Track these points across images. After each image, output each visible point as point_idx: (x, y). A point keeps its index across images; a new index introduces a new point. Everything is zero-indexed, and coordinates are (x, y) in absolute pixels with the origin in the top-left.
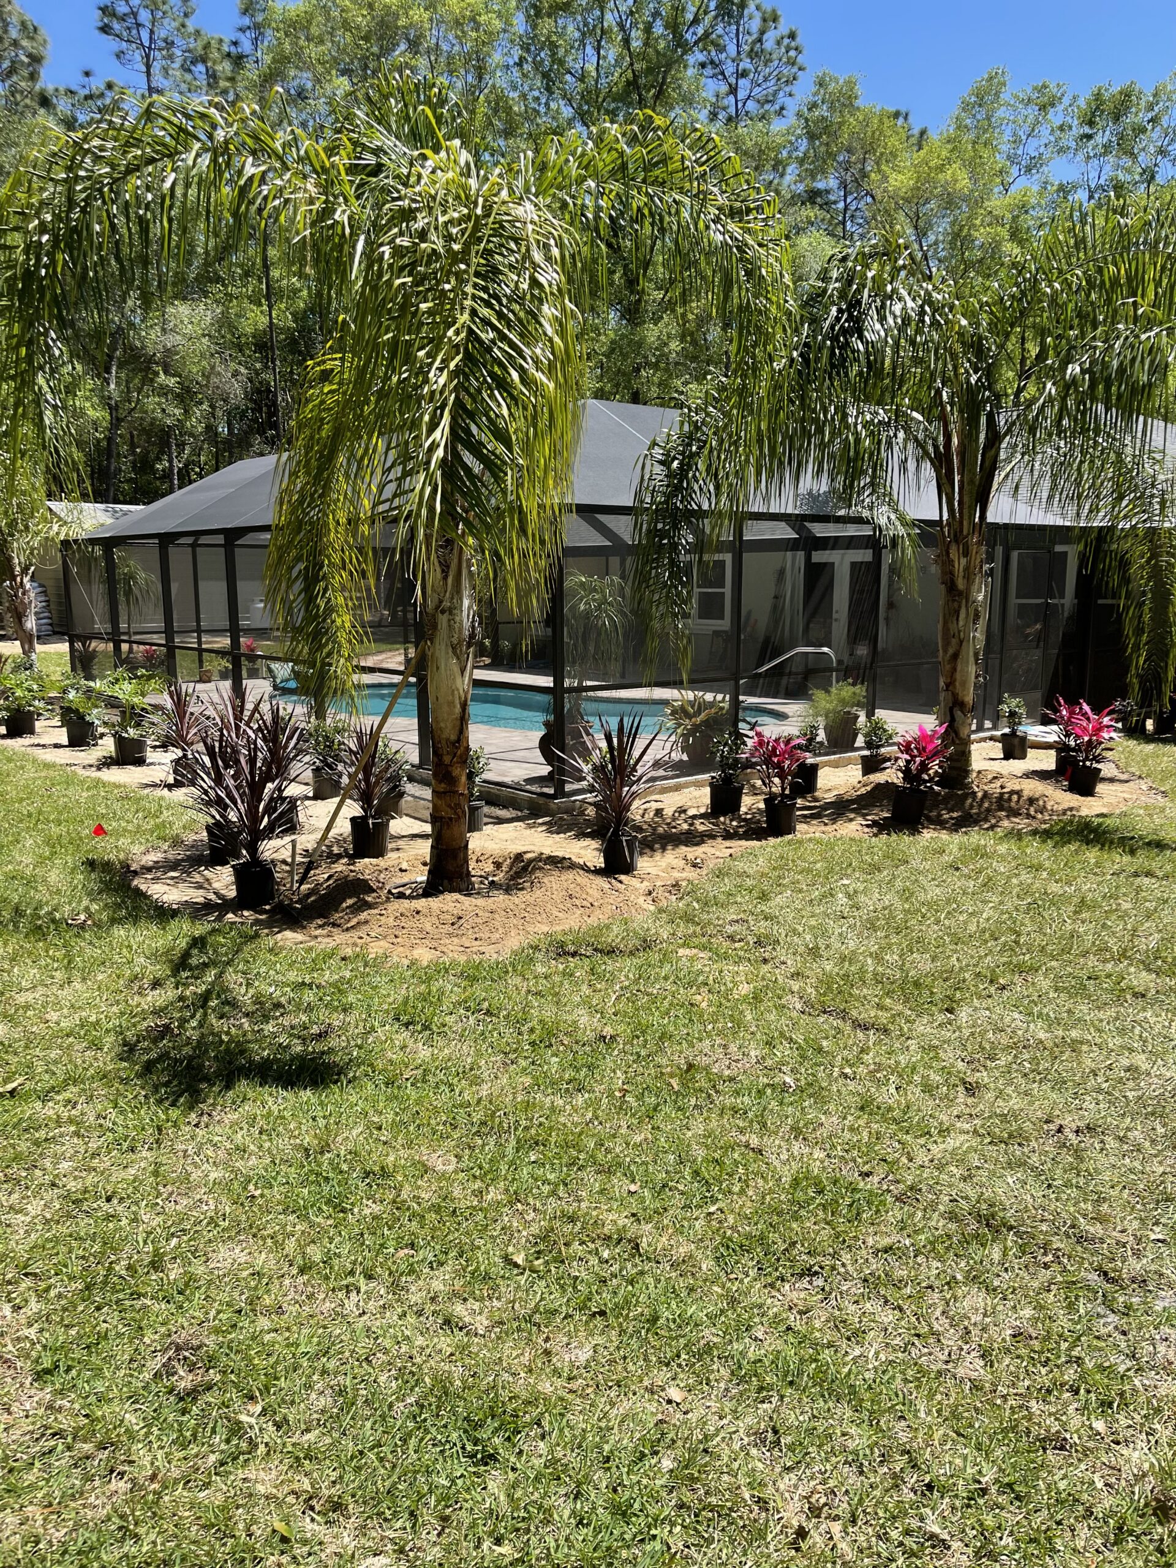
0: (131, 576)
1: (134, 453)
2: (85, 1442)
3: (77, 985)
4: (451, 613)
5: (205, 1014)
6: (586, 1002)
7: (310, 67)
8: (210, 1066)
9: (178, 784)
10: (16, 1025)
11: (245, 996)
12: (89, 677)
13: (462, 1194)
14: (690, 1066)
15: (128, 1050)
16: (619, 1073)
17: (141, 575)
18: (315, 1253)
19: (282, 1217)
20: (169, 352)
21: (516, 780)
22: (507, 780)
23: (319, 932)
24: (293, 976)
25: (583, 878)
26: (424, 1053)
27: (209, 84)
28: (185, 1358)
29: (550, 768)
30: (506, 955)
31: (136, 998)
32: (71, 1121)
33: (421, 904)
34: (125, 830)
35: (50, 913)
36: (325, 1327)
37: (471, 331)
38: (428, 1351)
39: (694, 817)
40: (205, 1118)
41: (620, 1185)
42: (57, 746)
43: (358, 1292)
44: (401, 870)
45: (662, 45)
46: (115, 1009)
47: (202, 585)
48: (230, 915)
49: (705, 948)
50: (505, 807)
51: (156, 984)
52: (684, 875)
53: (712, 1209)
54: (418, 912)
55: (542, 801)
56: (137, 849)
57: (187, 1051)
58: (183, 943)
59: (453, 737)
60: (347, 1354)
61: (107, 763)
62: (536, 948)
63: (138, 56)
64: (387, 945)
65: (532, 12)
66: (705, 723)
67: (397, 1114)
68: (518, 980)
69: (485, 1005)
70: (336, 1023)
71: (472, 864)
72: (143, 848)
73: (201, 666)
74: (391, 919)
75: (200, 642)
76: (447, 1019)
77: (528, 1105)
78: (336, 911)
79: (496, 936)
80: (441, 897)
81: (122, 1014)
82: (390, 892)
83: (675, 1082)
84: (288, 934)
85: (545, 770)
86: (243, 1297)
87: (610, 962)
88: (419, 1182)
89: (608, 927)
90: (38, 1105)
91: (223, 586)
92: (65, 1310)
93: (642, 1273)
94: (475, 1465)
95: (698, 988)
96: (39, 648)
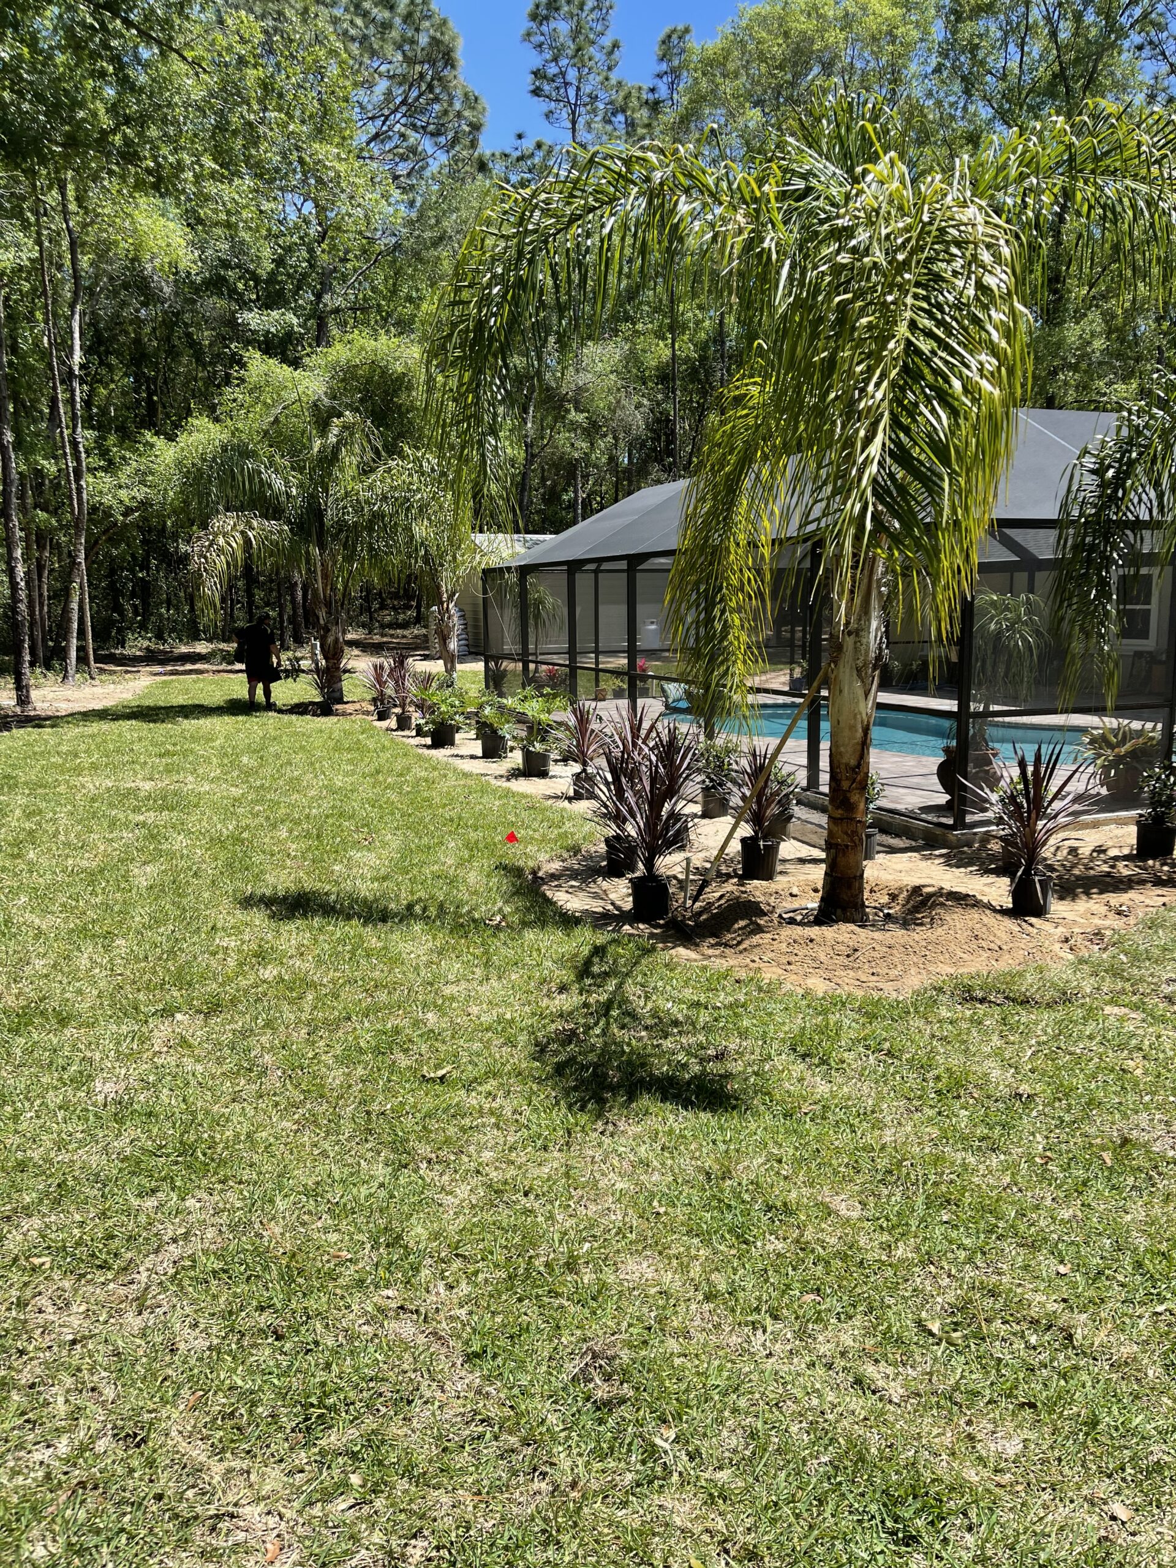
0: (540, 602)
1: (544, 485)
2: (510, 1434)
3: (493, 982)
4: (857, 635)
5: (608, 1023)
6: (998, 1053)
7: (724, 103)
8: (614, 1076)
9: (578, 796)
10: (444, 1015)
11: (644, 1008)
12: (501, 695)
13: (870, 1244)
14: (1125, 1141)
15: (540, 1050)
16: (1039, 1138)
17: (549, 600)
18: (721, 1283)
19: (685, 1238)
20: (580, 390)
21: (910, 807)
22: (900, 807)
23: (710, 952)
24: (688, 994)
25: (989, 918)
26: (823, 1088)
27: (628, 133)
28: (601, 1366)
29: (948, 797)
30: (906, 995)
31: (546, 1000)
32: (492, 1112)
33: (815, 931)
34: (532, 838)
35: (469, 912)
36: (733, 1362)
37: (909, 343)
38: (840, 1409)
39: (1116, 858)
40: (611, 1128)
41: (1047, 1265)
42: (473, 757)
43: (764, 1332)
44: (791, 895)
45: (1093, 32)
46: (527, 1009)
47: (602, 608)
48: (626, 927)
49: (1138, 1008)
50: (898, 836)
51: (563, 989)
52: (1107, 923)
53: (1160, 1309)
54: (812, 941)
55: (939, 831)
56: (543, 857)
57: (592, 1057)
58: (586, 951)
59: (853, 762)
60: (757, 1396)
61: (516, 774)
62: (940, 990)
63: (565, 114)
64: (781, 972)
65: (952, 18)
66: (1133, 754)
67: (797, 1149)
68: (920, 1023)
69: (887, 1045)
70: (732, 1046)
71: (866, 894)
72: (547, 856)
73: (597, 685)
74: (784, 945)
75: (597, 663)
76: (846, 1055)
77: (938, 1160)
78: (728, 931)
79: (894, 973)
80: (835, 927)
81: (534, 1014)
82: (780, 916)
83: (1107, 1156)
84: (681, 951)
85: (943, 798)
86: (653, 1314)
87: (1024, 1013)
88: (823, 1226)
89: (1021, 974)
90: (463, 1092)
91: (623, 609)
92: (491, 1296)
93: (1076, 1368)
94: (896, 1543)
95: (1130, 1052)
96: (459, 667)
